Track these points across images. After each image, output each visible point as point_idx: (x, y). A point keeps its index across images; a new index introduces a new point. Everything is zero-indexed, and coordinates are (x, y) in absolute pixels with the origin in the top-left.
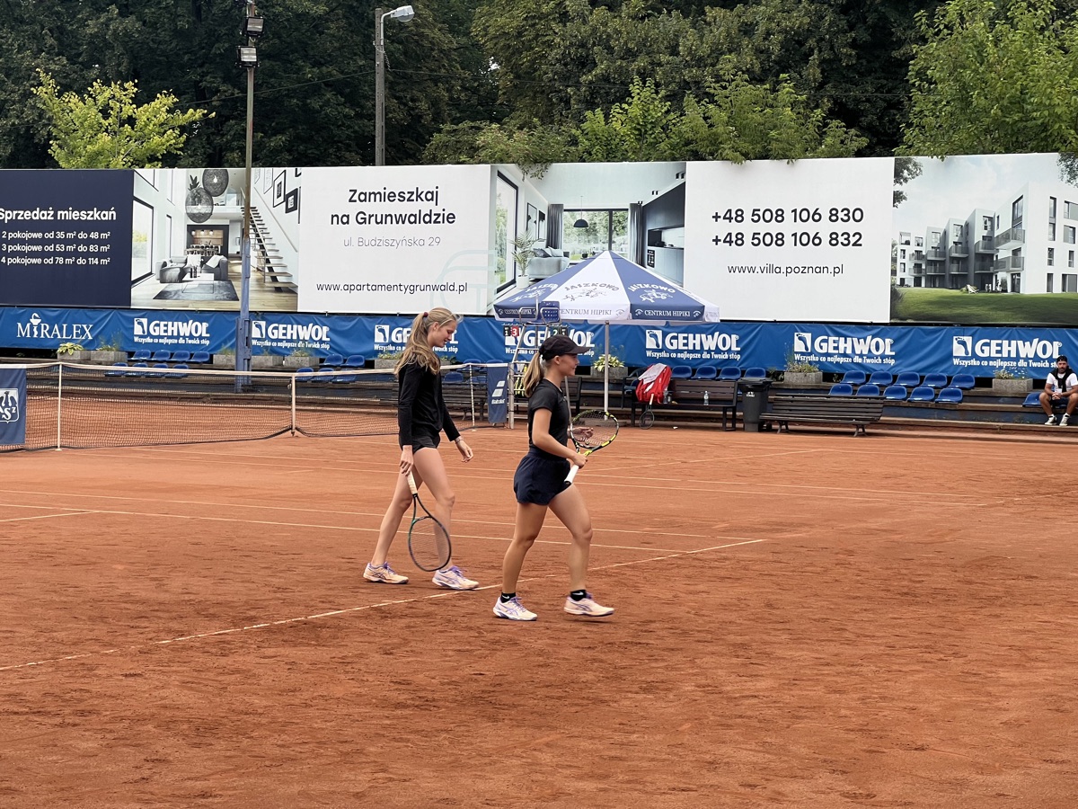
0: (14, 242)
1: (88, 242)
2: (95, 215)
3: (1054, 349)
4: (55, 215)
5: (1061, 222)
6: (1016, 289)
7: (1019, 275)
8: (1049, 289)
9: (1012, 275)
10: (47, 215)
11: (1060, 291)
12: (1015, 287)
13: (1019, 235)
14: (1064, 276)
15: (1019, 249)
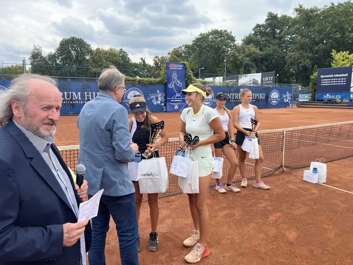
0: (324, 81)
1: (341, 80)
2: (343, 75)
4: (334, 76)
10: (332, 76)
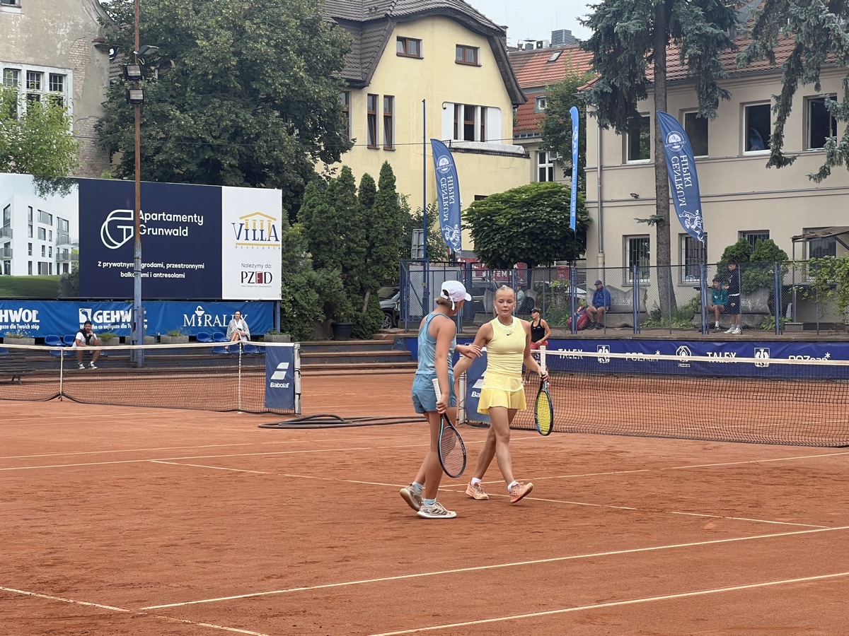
3: (33, 315)
5: (36, 224)
6: (8, 272)
7: (9, 262)
8: (30, 272)
9: (5, 262)
11: (37, 274)
12: (7, 270)
13: (9, 233)
14: (39, 263)
15: (9, 243)
